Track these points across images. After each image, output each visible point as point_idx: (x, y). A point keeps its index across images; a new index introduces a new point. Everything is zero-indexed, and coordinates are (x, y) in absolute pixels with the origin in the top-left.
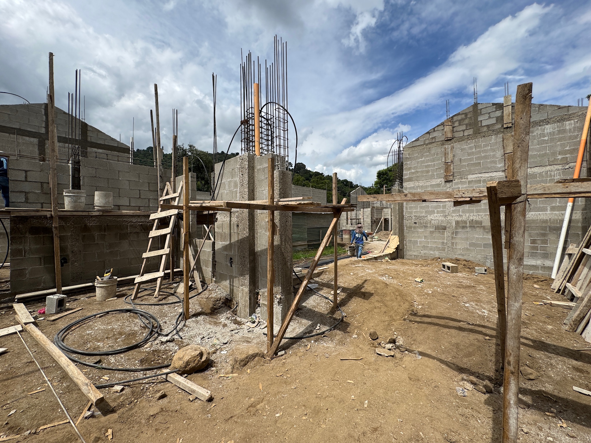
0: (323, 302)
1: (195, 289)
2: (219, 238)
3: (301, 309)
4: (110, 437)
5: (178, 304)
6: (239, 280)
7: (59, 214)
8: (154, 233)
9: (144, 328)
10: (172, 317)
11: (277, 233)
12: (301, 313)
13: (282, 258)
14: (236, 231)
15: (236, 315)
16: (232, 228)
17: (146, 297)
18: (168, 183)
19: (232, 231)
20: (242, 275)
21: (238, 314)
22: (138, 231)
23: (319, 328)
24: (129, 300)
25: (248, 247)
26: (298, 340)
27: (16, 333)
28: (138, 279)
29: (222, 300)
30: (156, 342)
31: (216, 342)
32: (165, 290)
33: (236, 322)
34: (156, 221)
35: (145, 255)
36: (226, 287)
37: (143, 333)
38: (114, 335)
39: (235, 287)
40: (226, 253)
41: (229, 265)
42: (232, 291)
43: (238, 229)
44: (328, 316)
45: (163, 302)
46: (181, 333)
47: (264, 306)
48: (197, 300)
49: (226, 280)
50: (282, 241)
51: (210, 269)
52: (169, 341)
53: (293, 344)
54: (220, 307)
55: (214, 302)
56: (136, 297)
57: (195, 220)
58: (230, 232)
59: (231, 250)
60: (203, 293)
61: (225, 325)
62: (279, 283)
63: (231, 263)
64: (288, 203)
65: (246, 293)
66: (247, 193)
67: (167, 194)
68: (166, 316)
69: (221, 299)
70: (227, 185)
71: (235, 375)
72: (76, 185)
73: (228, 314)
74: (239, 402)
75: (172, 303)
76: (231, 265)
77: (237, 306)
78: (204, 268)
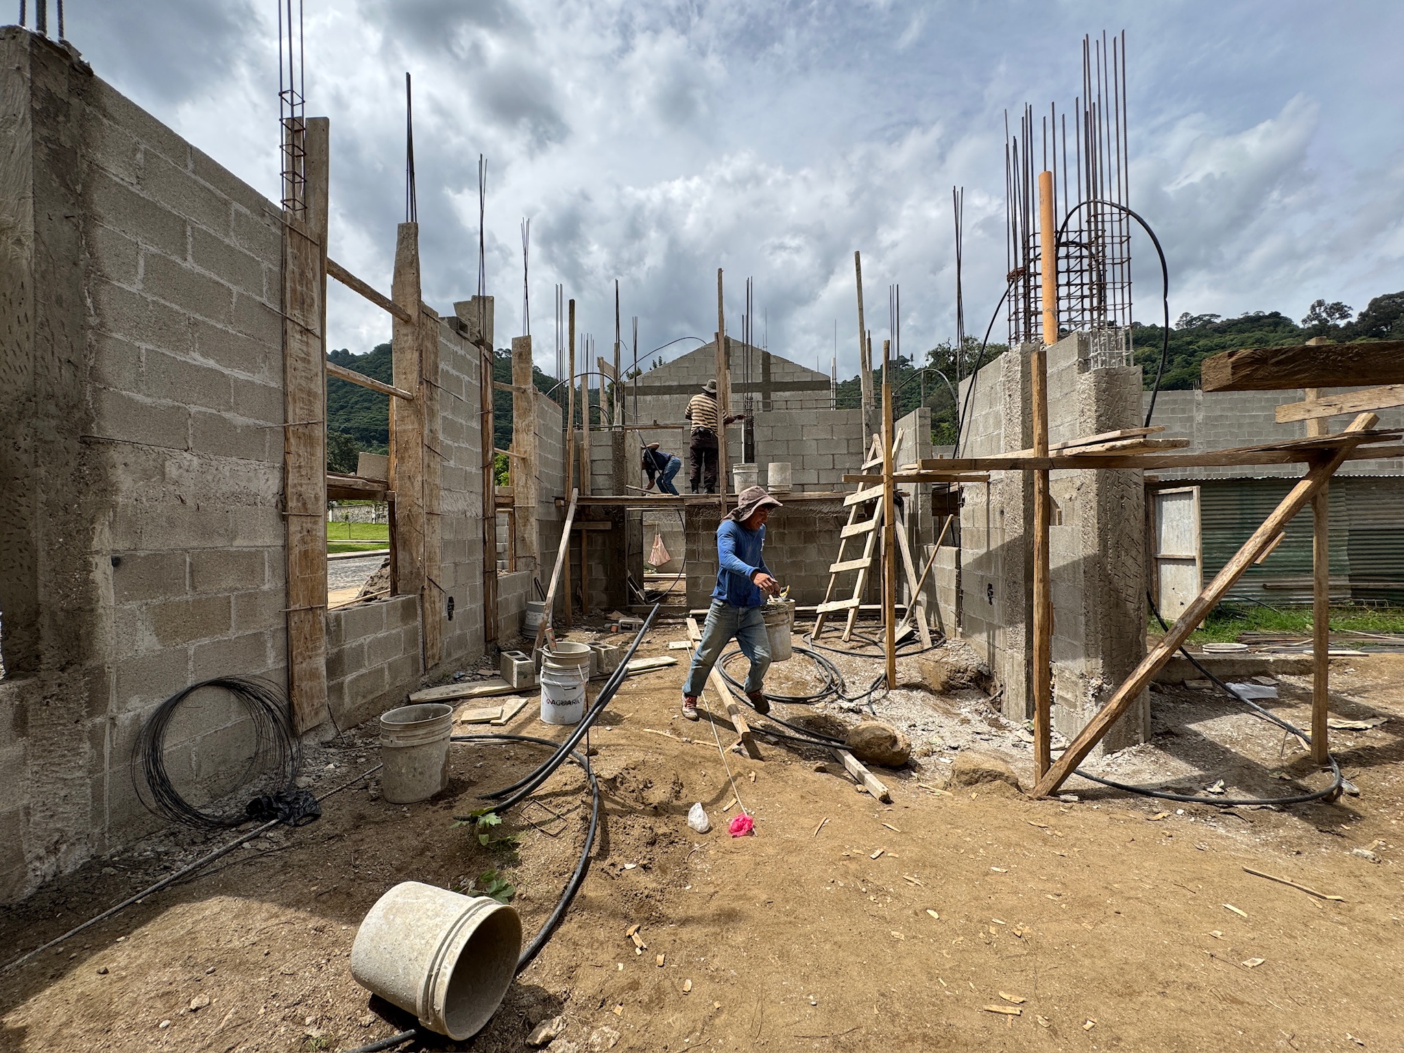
0: (1271, 736)
1: (918, 642)
2: (968, 542)
3: (1177, 735)
4: (753, 779)
5: (881, 661)
6: (1005, 633)
7: (728, 500)
8: (849, 530)
9: (821, 681)
10: (866, 678)
11: (1055, 520)
12: (1173, 744)
13: (1106, 589)
14: (998, 525)
15: (999, 711)
16: (991, 519)
17: (833, 639)
18: (876, 436)
19: (991, 526)
20: (1012, 623)
21: (1004, 710)
22: (831, 528)
23: (1220, 790)
24: (808, 639)
25: (1022, 559)
26: (1135, 795)
27: (685, 649)
28: (821, 608)
29: (969, 673)
30: (832, 705)
31: (936, 739)
32: (865, 635)
33: (995, 723)
34: (854, 507)
35: (834, 568)
36: (982, 648)
37: (817, 687)
38: (779, 677)
39: (997, 650)
40: (980, 573)
41: (987, 599)
42: (992, 657)
43: (1002, 520)
44: (1276, 775)
45: (858, 651)
46: (874, 706)
47: (1063, 703)
48: (917, 661)
49: (980, 632)
50: (1105, 546)
51: (953, 608)
52: (852, 710)
53: (1113, 796)
54: (964, 687)
55: (951, 671)
56: (817, 637)
57: (929, 505)
58: (988, 527)
59: (989, 568)
60: (931, 652)
61: (966, 721)
62: (1097, 650)
63: (990, 595)
64: (1083, 449)
65: (1019, 665)
66: (1021, 436)
67: (875, 457)
68: (857, 674)
69: (967, 670)
70: (981, 425)
71: (946, 793)
72: (750, 458)
73: (982, 704)
74: (932, 823)
75: (871, 656)
76: (990, 599)
77: (1002, 693)
78: (942, 605)
